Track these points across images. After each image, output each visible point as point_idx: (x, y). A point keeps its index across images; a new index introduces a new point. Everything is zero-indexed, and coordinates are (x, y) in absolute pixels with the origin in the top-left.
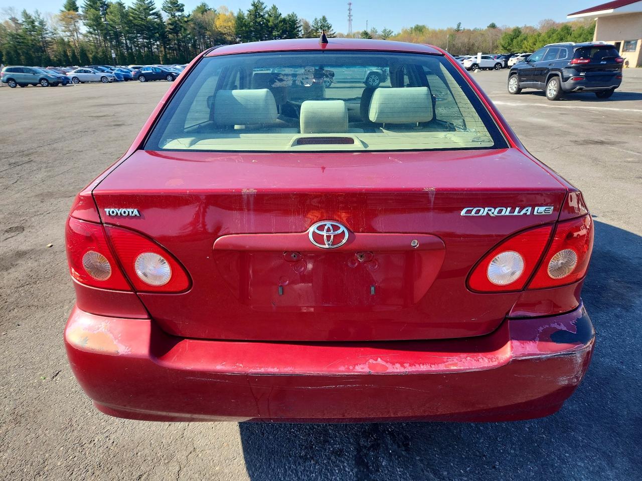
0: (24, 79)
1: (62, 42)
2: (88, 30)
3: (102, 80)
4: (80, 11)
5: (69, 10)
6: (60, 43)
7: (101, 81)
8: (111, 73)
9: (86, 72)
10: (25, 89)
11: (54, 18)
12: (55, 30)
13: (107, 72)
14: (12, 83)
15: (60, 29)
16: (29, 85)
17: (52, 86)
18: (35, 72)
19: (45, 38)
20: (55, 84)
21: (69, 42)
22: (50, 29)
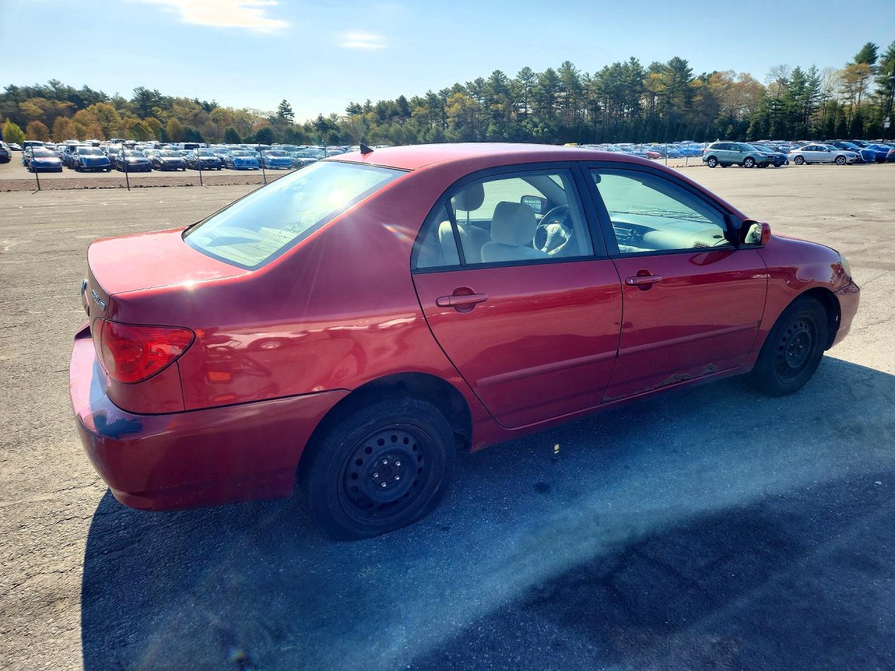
0: (728, 157)
1: (834, 107)
2: (878, 88)
3: (838, 161)
4: (877, 63)
5: (860, 63)
6: (830, 109)
7: (835, 162)
8: (857, 151)
9: (817, 149)
10: (727, 169)
11: (834, 75)
12: (829, 91)
13: (852, 150)
14: (712, 162)
15: (836, 90)
16: (733, 165)
17: (758, 167)
18: (742, 149)
19: (811, 102)
20: (763, 165)
21: (843, 106)
22: (822, 91)
